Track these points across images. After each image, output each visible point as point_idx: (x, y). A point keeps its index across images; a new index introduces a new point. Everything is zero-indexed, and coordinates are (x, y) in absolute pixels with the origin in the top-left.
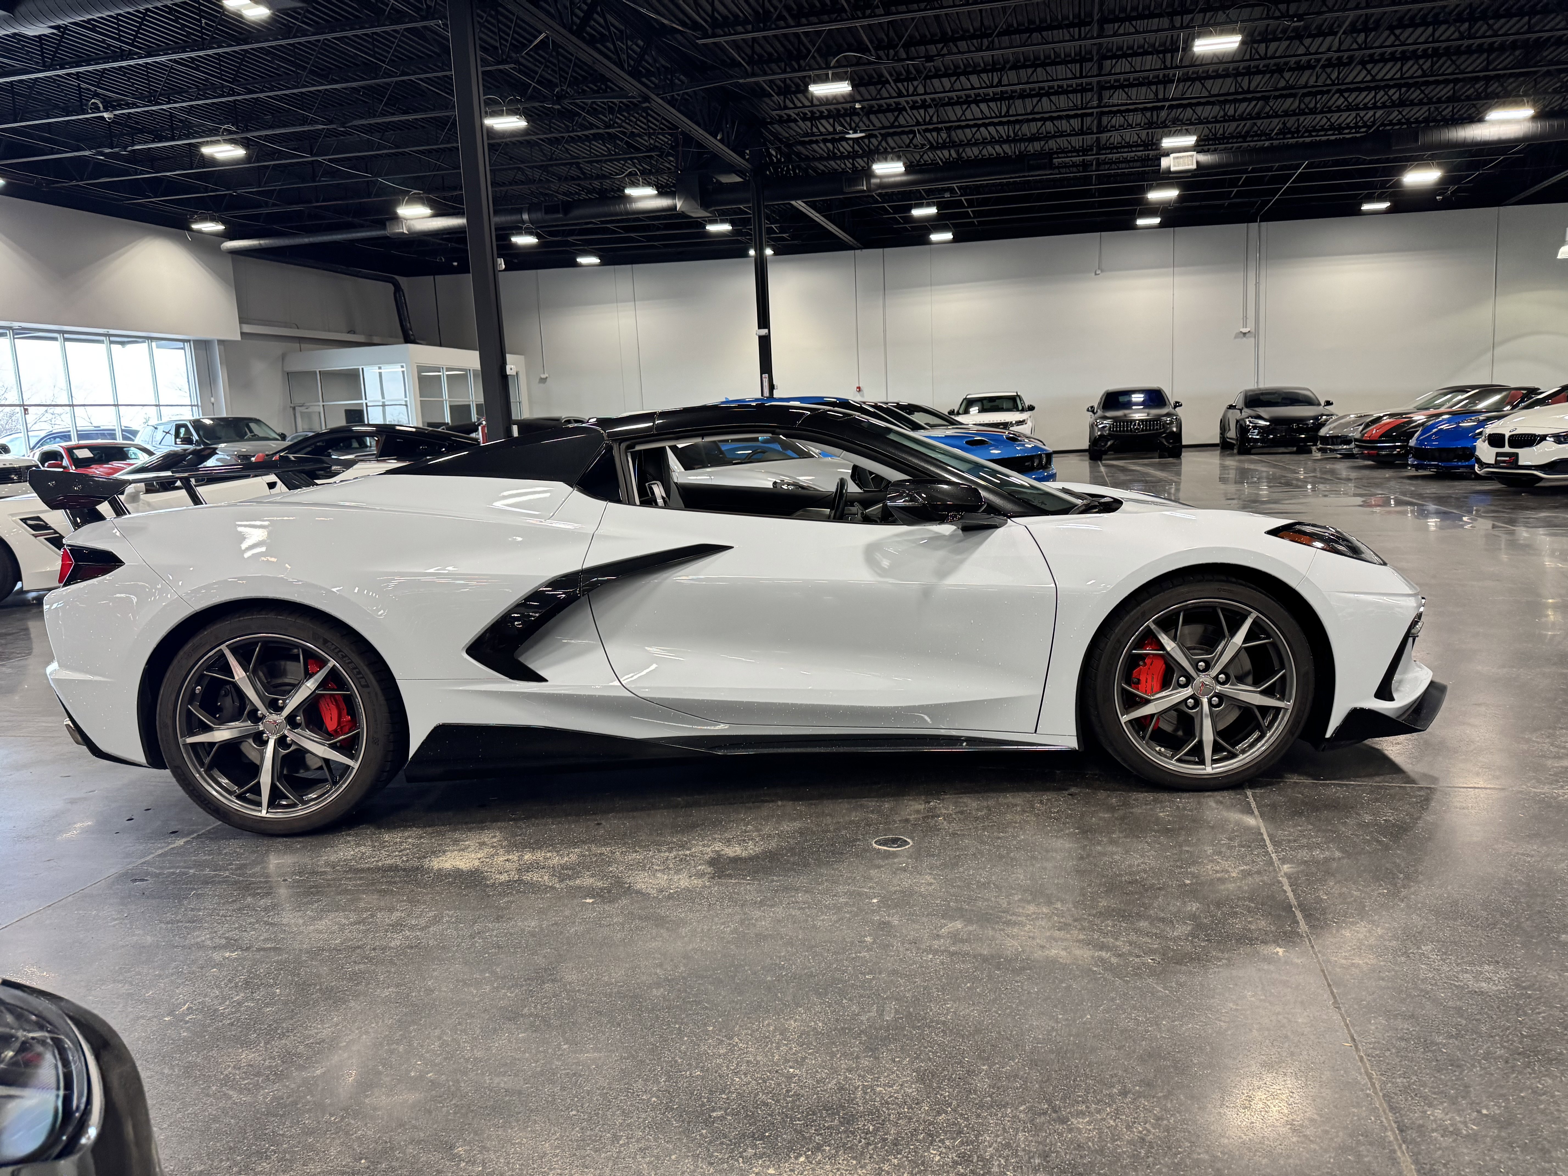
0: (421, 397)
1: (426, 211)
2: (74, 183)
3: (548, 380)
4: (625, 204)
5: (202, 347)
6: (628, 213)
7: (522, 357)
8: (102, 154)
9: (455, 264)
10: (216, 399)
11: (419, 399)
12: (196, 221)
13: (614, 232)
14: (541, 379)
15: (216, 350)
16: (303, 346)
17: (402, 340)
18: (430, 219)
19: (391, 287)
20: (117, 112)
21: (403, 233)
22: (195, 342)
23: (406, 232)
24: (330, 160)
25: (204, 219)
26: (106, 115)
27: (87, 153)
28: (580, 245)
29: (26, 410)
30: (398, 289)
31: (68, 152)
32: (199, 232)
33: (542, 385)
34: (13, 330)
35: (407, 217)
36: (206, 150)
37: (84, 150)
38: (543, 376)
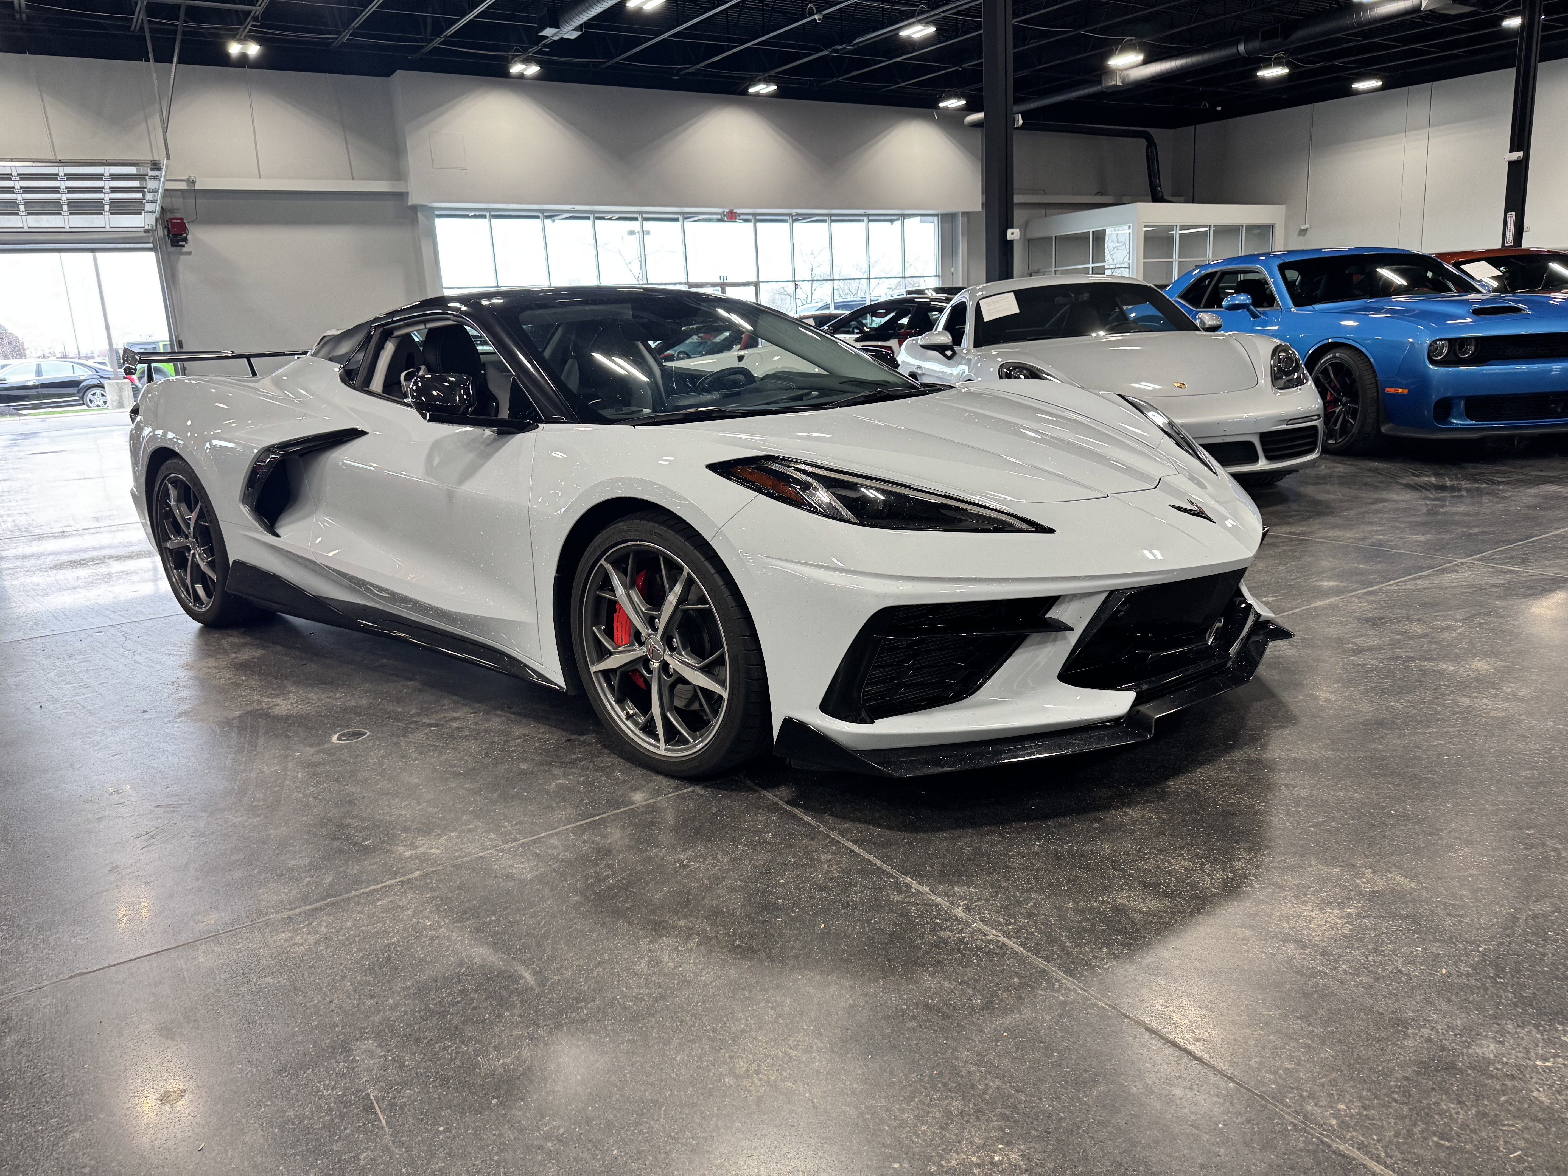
0: (1145, 258)
1: (1139, 57)
2: (835, 80)
3: (1309, 231)
4: (1358, 14)
5: (947, 220)
6: (1361, 24)
7: (1283, 207)
8: (836, 51)
9: (1219, 108)
10: (956, 269)
11: (1142, 260)
12: (942, 101)
13: (1389, 47)
14: (1302, 231)
15: (960, 220)
16: (1048, 211)
17: (1150, 198)
18: (1142, 67)
19: (1143, 142)
20: (825, 12)
21: (1116, 86)
22: (943, 215)
23: (1119, 83)
24: (1024, 21)
25: (949, 97)
26: (816, 17)
27: (825, 52)
28: (1353, 68)
29: (796, 285)
30: (1151, 143)
31: (811, 54)
32: (946, 108)
33: (1301, 238)
34: (792, 216)
35: (1121, 67)
36: (903, 33)
37: (822, 50)
38: (1303, 227)
